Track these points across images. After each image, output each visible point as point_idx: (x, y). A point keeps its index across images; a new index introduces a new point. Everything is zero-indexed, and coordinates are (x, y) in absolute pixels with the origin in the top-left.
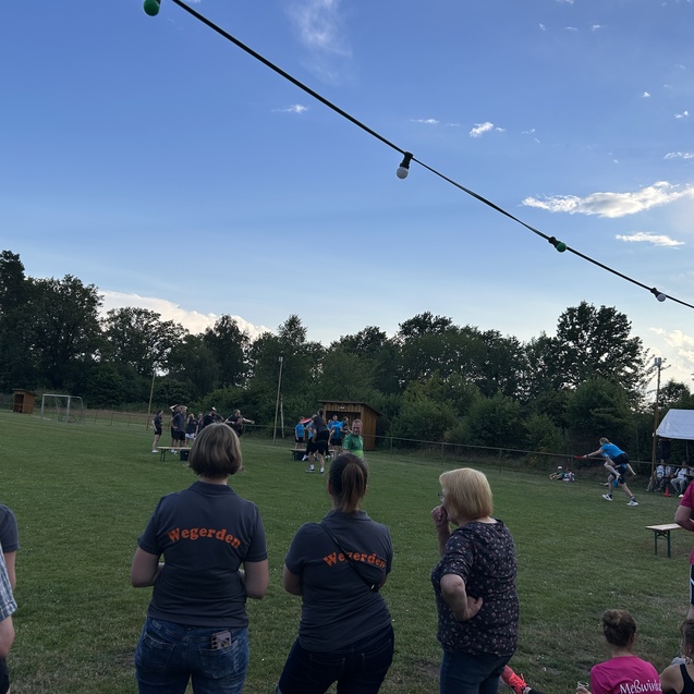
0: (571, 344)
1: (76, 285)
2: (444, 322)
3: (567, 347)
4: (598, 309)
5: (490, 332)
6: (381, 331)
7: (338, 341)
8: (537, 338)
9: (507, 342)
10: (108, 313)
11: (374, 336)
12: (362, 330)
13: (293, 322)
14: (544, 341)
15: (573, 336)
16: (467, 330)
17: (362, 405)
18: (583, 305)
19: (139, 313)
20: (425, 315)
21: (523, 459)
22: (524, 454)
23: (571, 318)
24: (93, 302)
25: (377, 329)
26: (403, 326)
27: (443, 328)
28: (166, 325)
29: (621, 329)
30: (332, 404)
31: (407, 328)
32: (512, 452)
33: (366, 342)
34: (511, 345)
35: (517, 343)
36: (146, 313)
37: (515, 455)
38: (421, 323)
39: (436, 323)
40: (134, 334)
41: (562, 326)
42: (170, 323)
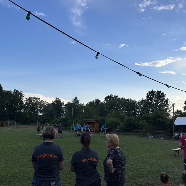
0: (150, 101)
1: (17, 92)
2: (116, 97)
3: (149, 102)
4: (156, 91)
5: (128, 99)
6: (99, 100)
7: (88, 103)
8: (141, 100)
9: (133, 101)
10: (26, 99)
11: (98, 101)
12: (94, 100)
13: (76, 99)
14: (143, 101)
15: (150, 99)
16: (122, 99)
17: (95, 120)
18: (152, 91)
19: (34, 98)
20: (111, 95)
21: (139, 133)
22: (139, 131)
23: (150, 94)
24: (22, 96)
25: (98, 99)
26: (105, 98)
27: (116, 99)
28: (41, 101)
29: (163, 96)
30: (87, 120)
31: (106, 99)
32: (136, 131)
33: (95, 103)
34: (134, 102)
35: (136, 102)
36: (36, 98)
37: (137, 132)
38: (110, 97)
39: (114, 97)
40: (33, 104)
41: (147, 96)
42: (43, 101)
